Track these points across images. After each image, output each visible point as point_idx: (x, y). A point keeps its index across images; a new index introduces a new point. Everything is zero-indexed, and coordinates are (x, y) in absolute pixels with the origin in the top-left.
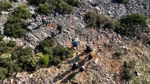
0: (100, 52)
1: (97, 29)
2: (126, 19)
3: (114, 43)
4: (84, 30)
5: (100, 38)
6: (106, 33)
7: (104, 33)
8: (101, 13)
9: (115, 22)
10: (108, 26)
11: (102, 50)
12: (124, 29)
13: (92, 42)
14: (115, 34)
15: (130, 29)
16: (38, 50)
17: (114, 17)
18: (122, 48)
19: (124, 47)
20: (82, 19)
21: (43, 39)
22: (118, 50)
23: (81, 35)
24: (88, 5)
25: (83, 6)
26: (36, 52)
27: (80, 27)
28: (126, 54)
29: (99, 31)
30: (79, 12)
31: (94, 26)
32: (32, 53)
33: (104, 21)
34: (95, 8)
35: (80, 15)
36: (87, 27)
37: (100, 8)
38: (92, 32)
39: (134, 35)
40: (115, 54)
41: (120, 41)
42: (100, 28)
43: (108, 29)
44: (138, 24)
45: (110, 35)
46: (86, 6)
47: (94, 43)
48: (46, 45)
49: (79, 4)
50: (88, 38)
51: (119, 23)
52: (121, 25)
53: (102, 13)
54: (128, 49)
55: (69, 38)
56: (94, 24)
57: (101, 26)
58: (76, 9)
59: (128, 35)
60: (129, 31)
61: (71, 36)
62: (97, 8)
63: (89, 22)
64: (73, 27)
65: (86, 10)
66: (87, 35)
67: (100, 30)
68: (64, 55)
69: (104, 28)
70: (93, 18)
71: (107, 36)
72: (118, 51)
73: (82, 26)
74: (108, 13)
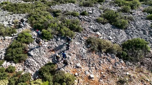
0: (103, 78)
1: (99, 54)
2: (127, 44)
3: (117, 69)
4: (85, 54)
5: (102, 63)
6: (108, 58)
7: (106, 58)
8: (102, 38)
9: (116, 47)
10: (109, 51)
11: (105, 76)
12: (126, 54)
13: (94, 68)
14: (117, 59)
15: (132, 54)
16: (38, 77)
17: (115, 42)
18: (126, 74)
19: (128, 73)
20: (83, 43)
21: (43, 64)
22: (122, 76)
23: (82, 60)
24: (90, 30)
25: (84, 31)
26: (35, 78)
27: (82, 52)
28: (131, 81)
29: (100, 56)
30: (81, 37)
31: (96, 51)
32: (30, 80)
33: (105, 46)
34: (96, 33)
35: (81, 40)
36: (89, 52)
37: (101, 33)
38: (94, 57)
39: (138, 61)
40: (119, 81)
41: (123, 67)
42: (102, 53)
43: (110, 54)
44: (139, 49)
45: (113, 61)
46: (87, 32)
47: (96, 69)
48: (46, 71)
49: (80, 29)
50: (90, 63)
51: (121, 48)
52: (123, 50)
53: (103, 38)
54: (132, 75)
55: (71, 64)
56: (96, 49)
57: (103, 51)
58: (78, 34)
59: (131, 61)
60: (131, 56)
61: (73, 61)
62: (98, 33)
63: (91, 47)
64: (75, 52)
65: (88, 36)
66: (88, 60)
67: (102, 55)
68: (65, 82)
69: (106, 53)
70: (94, 43)
71: (110, 62)
72: (122, 77)
73: (84, 51)
74: (109, 38)
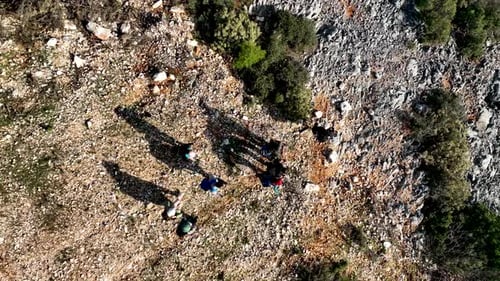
0: (342, 187)
1: (409, 149)
2: (486, 220)
3: (387, 214)
4: (387, 110)
5: (384, 169)
6: (409, 180)
7: (406, 175)
8: (472, 134)
9: (459, 190)
10: (434, 176)
11: (349, 189)
12: (447, 226)
13: (359, 152)
14: (418, 206)
15: (454, 243)
16: (262, 19)
17: (477, 179)
18: (383, 242)
19: (387, 245)
20: (421, 86)
21: (300, 11)
22: (372, 233)
23: (367, 110)
24: (485, 81)
25: (473, 65)
26: (255, 16)
27: (391, 96)
28: (370, 257)
29: (403, 156)
30: (442, 67)
31: (414, 136)
32: (245, 7)
33: (443, 157)
34: (484, 109)
35: (432, 74)
36: (402, 117)
37: (490, 125)
38: (392, 139)
39: (440, 263)
40: (354, 229)
41: (400, 228)
42: (415, 157)
43: (424, 180)
44: (483, 259)
45: (406, 194)
46: (474, 78)
47: (359, 159)
48: (286, 33)
49: (474, 49)
50: (366, 135)
51: (460, 206)
52: (456, 213)
53: (473, 140)
54: (388, 256)
55: (339, 84)
56: (421, 133)
57: (424, 155)
58: (448, 52)
59: (432, 246)
60: (447, 241)
61: (349, 86)
62: (486, 116)
63: (422, 115)
64: (379, 77)
65: (459, 86)
66: (375, 127)
67: (410, 158)
68: (285, 96)
69: (423, 167)
70: (440, 119)
71: (398, 187)
72: (368, 232)
73: (395, 100)
74: (485, 157)
